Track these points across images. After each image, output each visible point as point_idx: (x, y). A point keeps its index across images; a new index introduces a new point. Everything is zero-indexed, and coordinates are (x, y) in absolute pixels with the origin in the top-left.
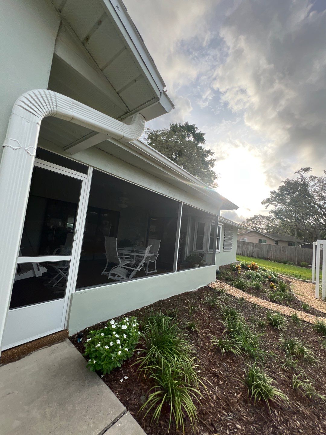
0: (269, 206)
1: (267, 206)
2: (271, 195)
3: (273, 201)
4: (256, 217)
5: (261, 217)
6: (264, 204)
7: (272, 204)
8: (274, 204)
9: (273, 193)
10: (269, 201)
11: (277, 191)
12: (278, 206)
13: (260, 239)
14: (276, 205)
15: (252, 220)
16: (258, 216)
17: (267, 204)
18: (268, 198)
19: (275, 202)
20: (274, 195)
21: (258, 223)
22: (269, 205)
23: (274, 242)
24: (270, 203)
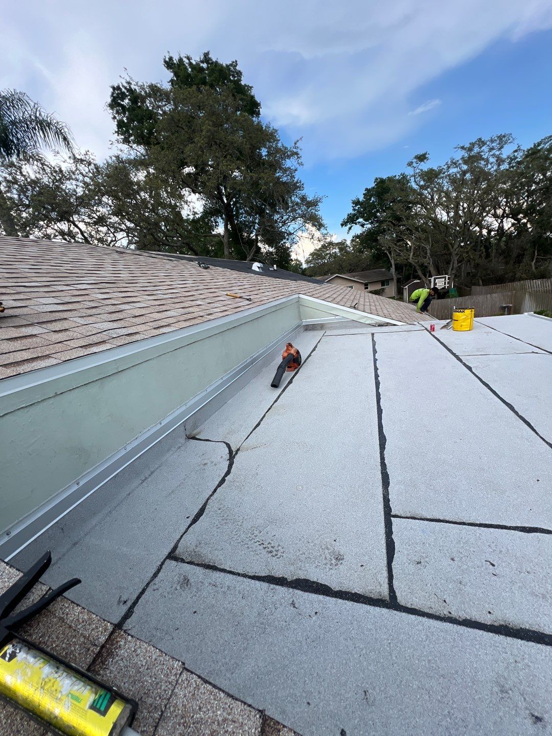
0: (352, 228)
2: (353, 207)
3: (357, 218)
6: (345, 226)
7: (356, 224)
8: (359, 222)
9: (357, 203)
10: (352, 219)
11: (361, 198)
14: (363, 226)
15: (318, 253)
16: (326, 245)
17: (349, 226)
18: (350, 215)
19: (361, 220)
20: (357, 207)
23: (363, 287)
24: (353, 223)
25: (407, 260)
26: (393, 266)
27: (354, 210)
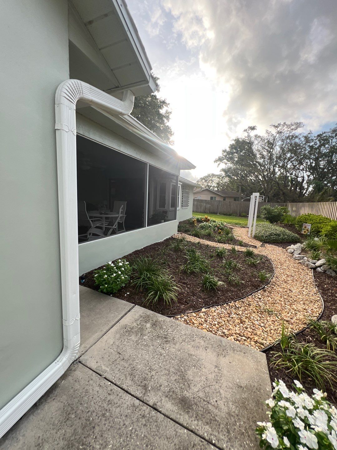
1: (219, 164)
2: (223, 153)
3: (223, 160)
4: (209, 176)
5: (213, 175)
6: (216, 163)
7: (222, 162)
8: (224, 162)
9: (224, 151)
10: (220, 159)
11: (228, 149)
12: (227, 164)
13: (212, 196)
14: (226, 164)
15: (205, 179)
16: (211, 175)
17: (218, 163)
20: (225, 153)
21: (210, 182)
23: (223, 199)
24: (221, 161)
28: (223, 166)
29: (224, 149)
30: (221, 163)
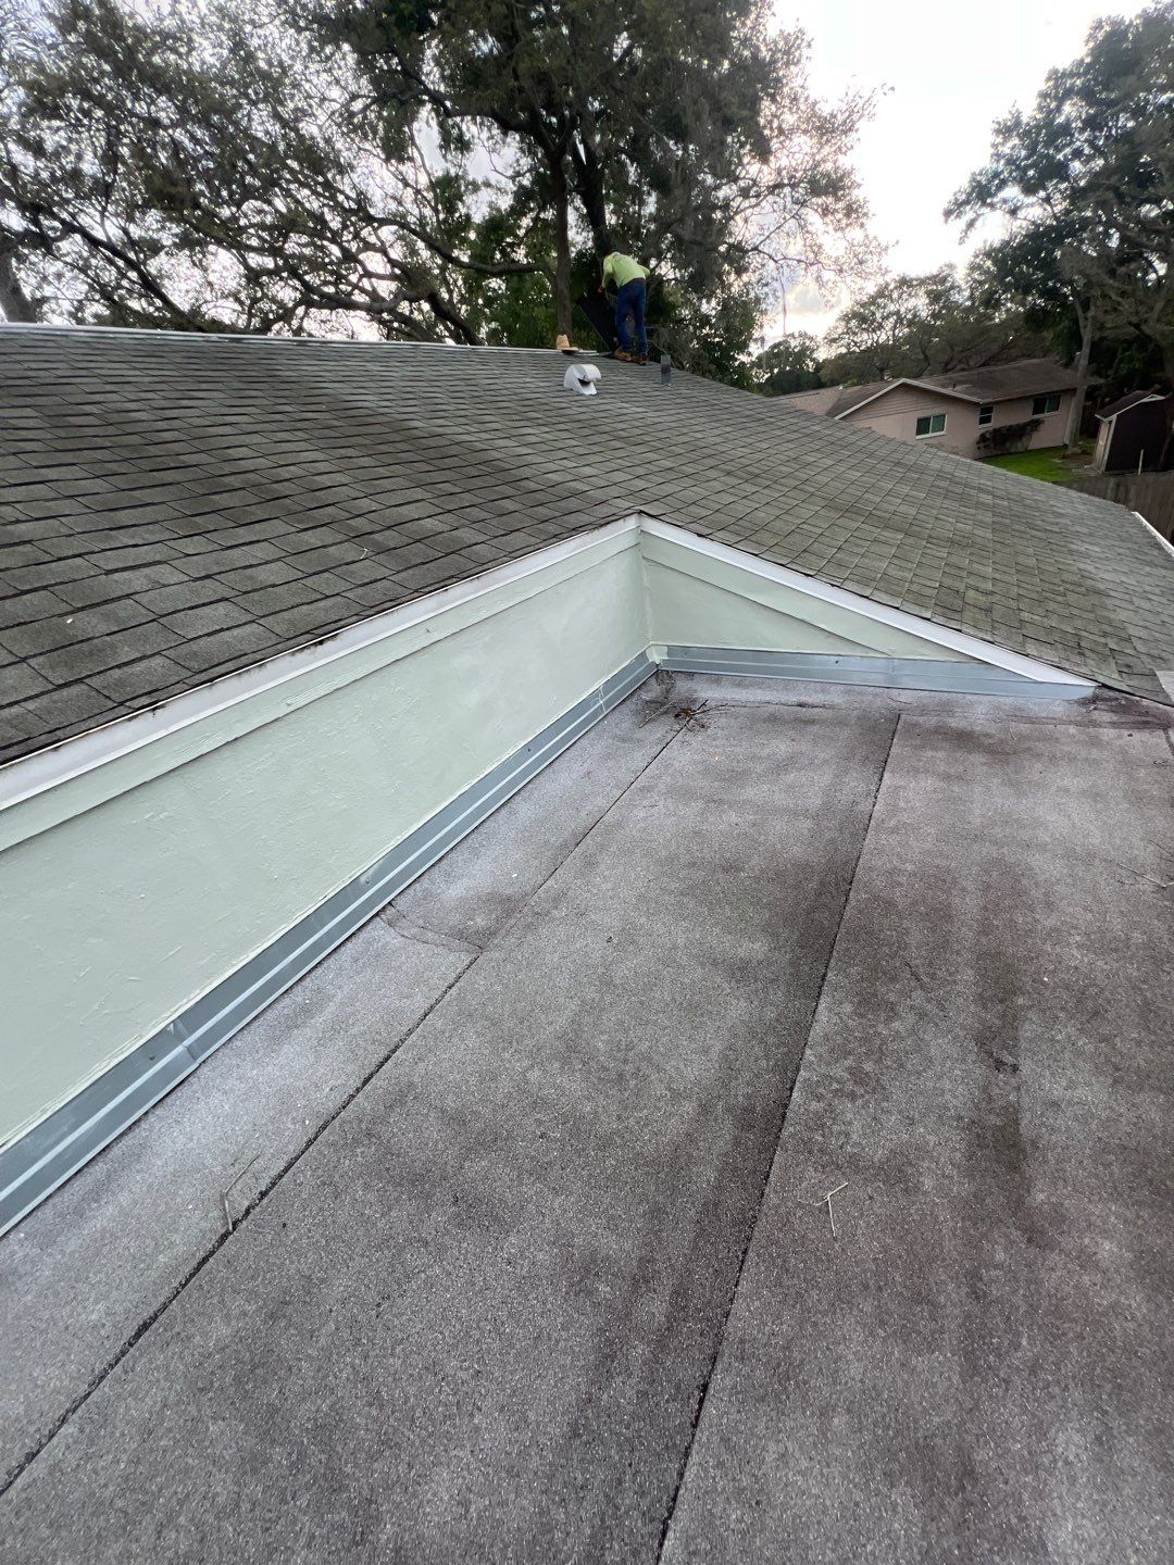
0: (978, 224)
1: (971, 224)
2: (994, 145)
4: (882, 294)
6: (957, 216)
7: (992, 206)
8: (1005, 201)
9: (1009, 128)
10: (982, 192)
11: (1032, 112)
12: (1021, 214)
13: (925, 415)
14: (1013, 212)
15: (863, 314)
16: (892, 287)
17: (969, 215)
18: (980, 174)
19: (1012, 192)
20: (1010, 144)
22: (979, 215)
23: (977, 417)
24: (984, 204)
25: (1137, 326)
26: (1086, 349)
27: (998, 156)
28: (995, 228)
29: (1004, 116)
30: (986, 210)
